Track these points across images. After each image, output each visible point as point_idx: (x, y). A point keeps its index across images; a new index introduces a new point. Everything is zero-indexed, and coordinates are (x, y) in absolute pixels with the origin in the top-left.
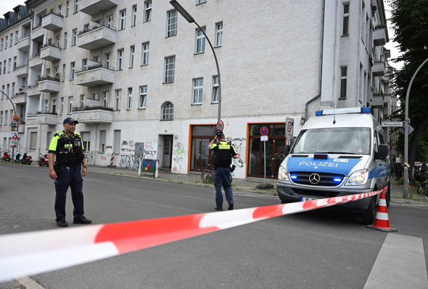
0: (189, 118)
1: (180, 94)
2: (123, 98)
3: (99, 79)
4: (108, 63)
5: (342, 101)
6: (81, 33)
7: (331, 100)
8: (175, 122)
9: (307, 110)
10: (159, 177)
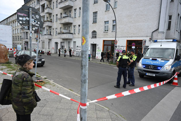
0: (103, 38)
1: (99, 28)
2: (76, 29)
3: (67, 21)
4: (70, 14)
5: (168, 31)
6: (60, 3)
7: (163, 31)
8: (97, 39)
9: (152, 35)
10: (92, 61)
